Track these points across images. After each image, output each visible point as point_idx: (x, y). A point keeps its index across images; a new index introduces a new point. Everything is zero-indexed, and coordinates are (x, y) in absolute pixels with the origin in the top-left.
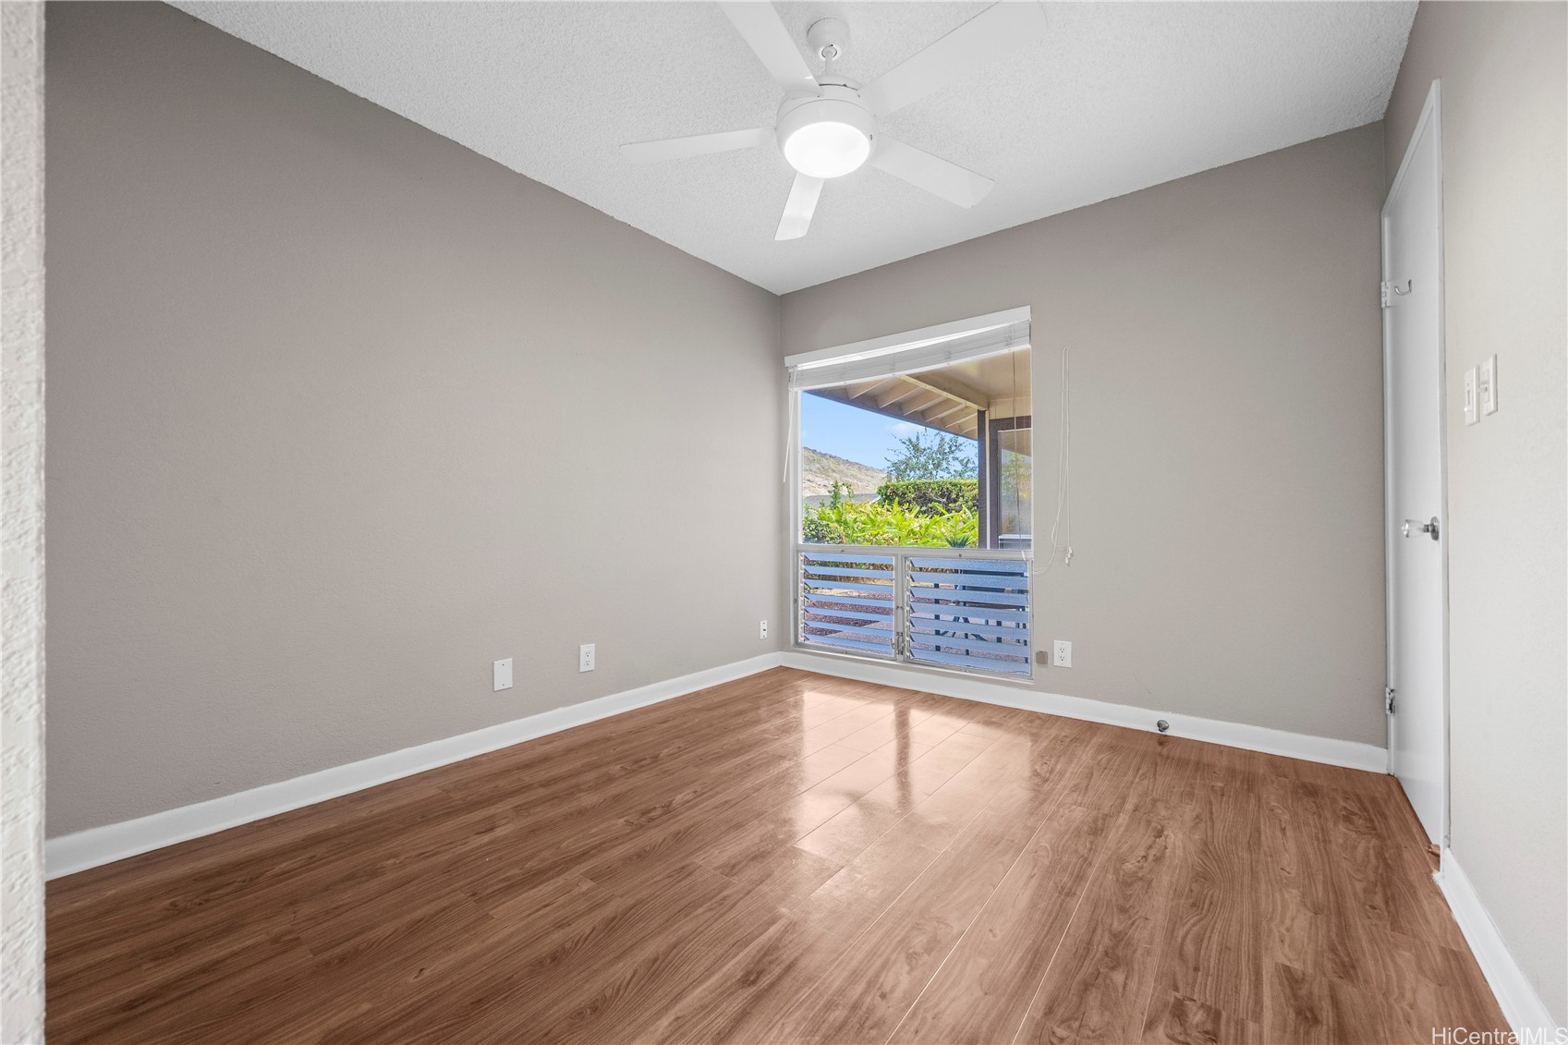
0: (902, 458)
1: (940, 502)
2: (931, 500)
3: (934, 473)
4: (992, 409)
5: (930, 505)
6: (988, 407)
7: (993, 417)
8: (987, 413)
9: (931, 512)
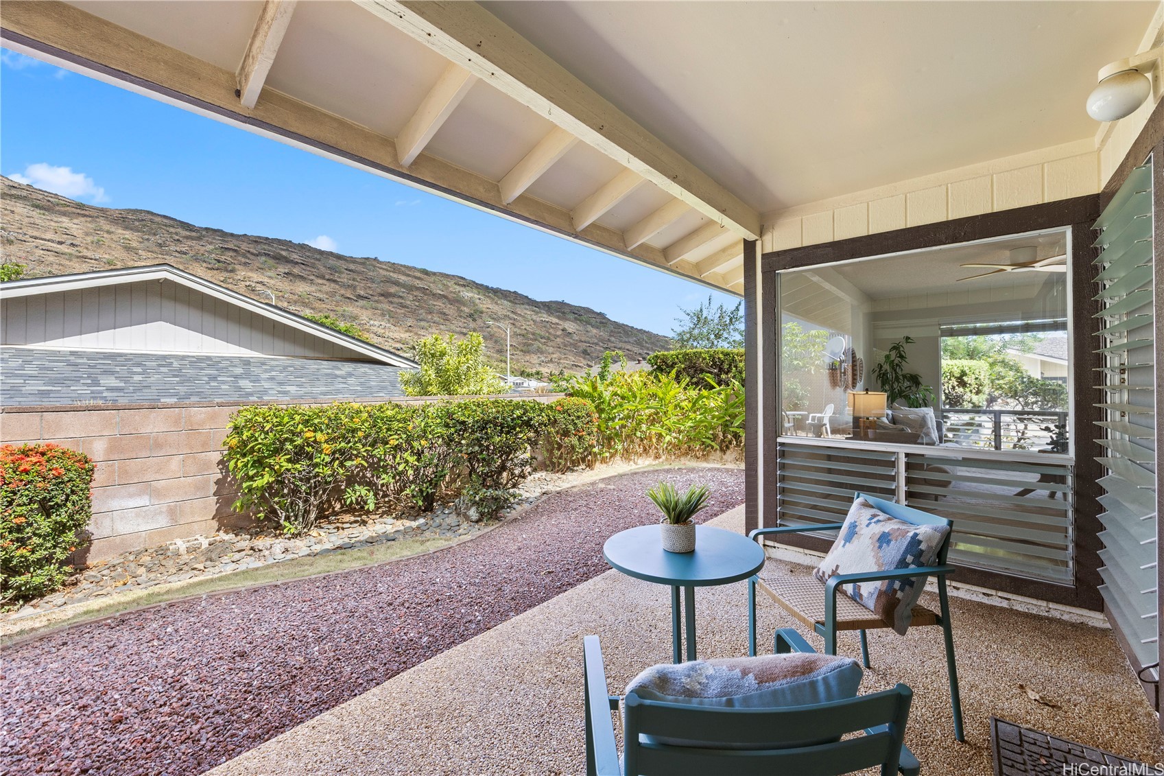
0: (686, 329)
1: (711, 373)
2: (702, 371)
3: (715, 342)
4: (767, 238)
5: (701, 376)
6: (761, 235)
7: (768, 250)
8: (759, 244)
9: (700, 384)
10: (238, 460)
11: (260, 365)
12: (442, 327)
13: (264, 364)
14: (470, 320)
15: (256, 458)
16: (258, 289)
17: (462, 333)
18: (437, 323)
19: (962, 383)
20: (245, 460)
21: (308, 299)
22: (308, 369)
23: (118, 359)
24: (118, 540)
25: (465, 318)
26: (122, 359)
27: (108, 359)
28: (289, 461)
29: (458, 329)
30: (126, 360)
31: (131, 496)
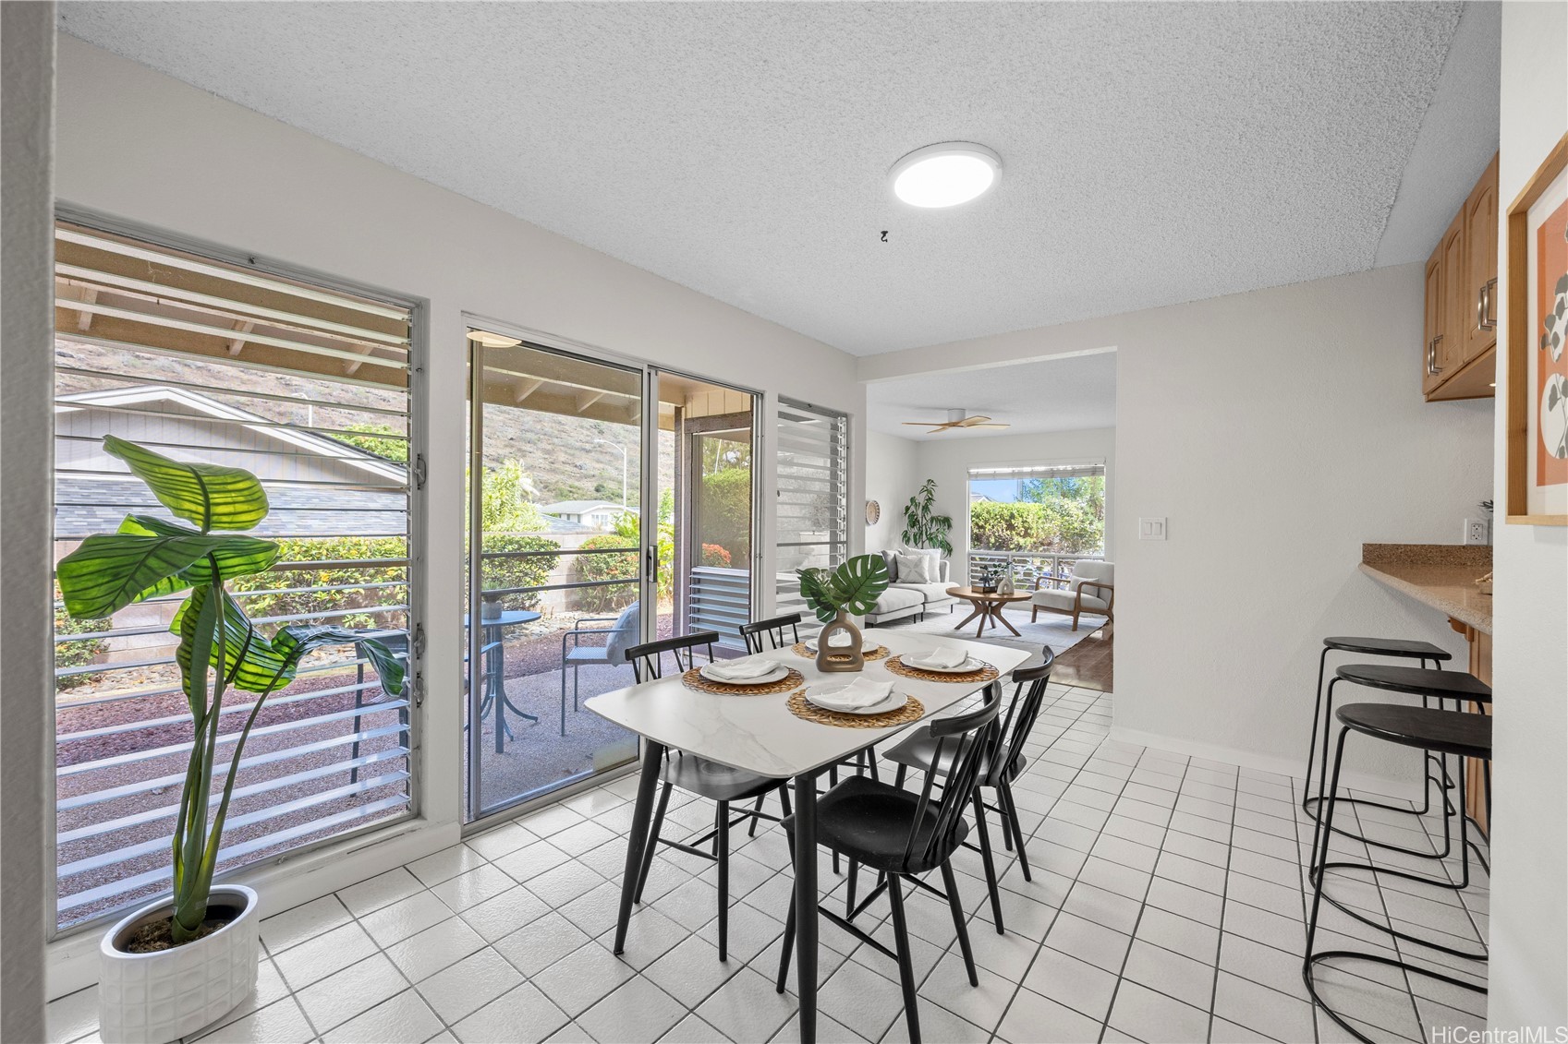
10: (242, 585)
11: (278, 495)
12: (556, 440)
13: (283, 495)
14: (596, 431)
15: (258, 584)
16: (294, 383)
17: (584, 449)
18: (550, 436)
19: (1011, 527)
20: (249, 585)
21: (367, 398)
22: (336, 500)
23: (115, 487)
24: (132, 653)
25: (588, 429)
26: (118, 488)
27: (103, 488)
28: (289, 586)
29: (579, 444)
30: (124, 489)
31: (143, 615)
